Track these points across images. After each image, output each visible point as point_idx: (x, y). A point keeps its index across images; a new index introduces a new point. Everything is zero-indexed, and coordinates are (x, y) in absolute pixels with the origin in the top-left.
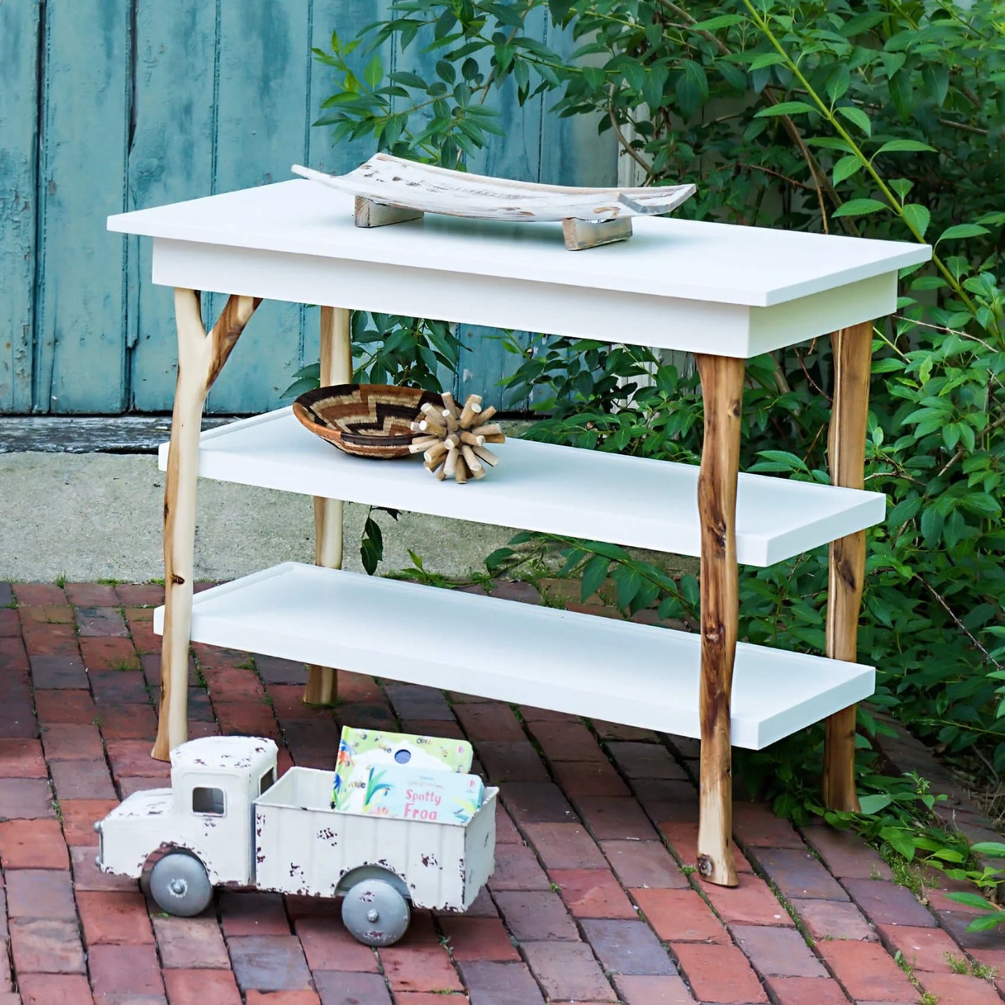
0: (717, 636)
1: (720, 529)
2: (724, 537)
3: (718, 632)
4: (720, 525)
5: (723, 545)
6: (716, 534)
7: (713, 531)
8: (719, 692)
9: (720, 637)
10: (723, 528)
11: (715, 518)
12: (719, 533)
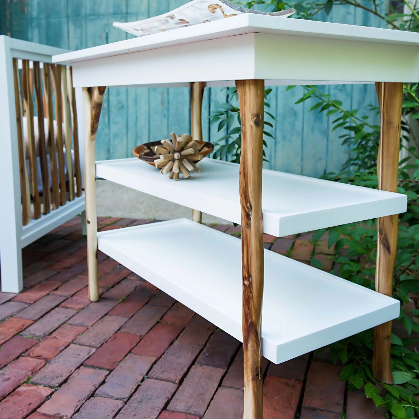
0: (248, 282)
1: (248, 208)
2: (250, 213)
3: (249, 280)
4: (249, 205)
5: (250, 219)
6: (246, 212)
7: (245, 209)
8: (250, 321)
9: (250, 283)
10: (249, 207)
11: (246, 200)
12: (247, 211)
